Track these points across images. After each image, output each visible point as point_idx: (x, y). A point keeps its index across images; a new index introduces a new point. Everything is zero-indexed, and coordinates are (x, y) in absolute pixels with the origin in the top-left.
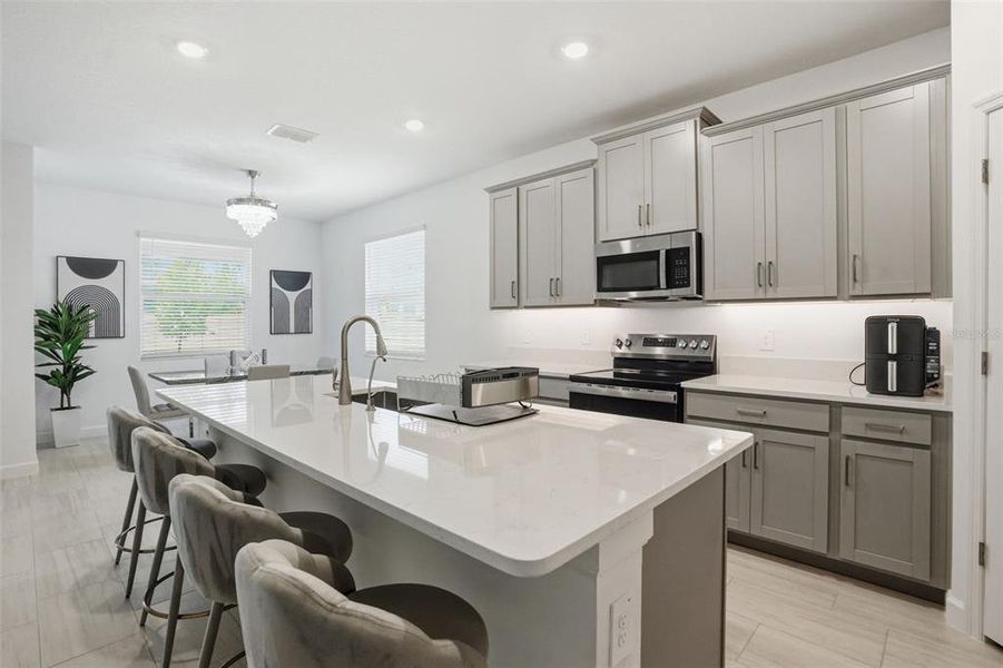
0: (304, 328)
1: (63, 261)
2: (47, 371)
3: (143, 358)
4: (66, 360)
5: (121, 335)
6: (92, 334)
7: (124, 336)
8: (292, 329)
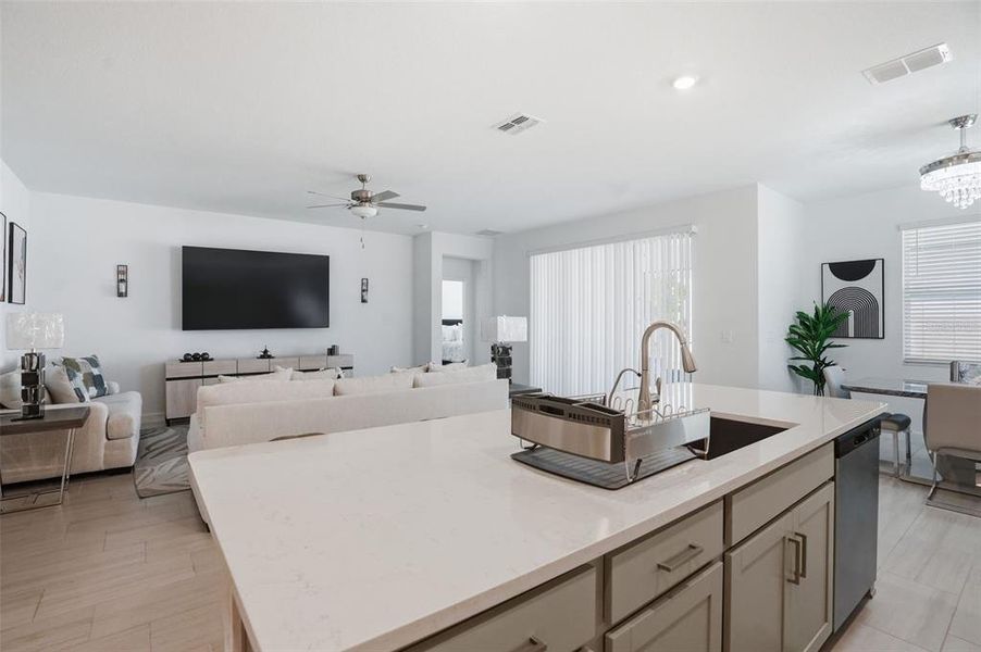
1: (827, 268)
2: (798, 364)
3: (907, 362)
4: (815, 355)
5: (881, 336)
6: (851, 334)
7: (883, 338)
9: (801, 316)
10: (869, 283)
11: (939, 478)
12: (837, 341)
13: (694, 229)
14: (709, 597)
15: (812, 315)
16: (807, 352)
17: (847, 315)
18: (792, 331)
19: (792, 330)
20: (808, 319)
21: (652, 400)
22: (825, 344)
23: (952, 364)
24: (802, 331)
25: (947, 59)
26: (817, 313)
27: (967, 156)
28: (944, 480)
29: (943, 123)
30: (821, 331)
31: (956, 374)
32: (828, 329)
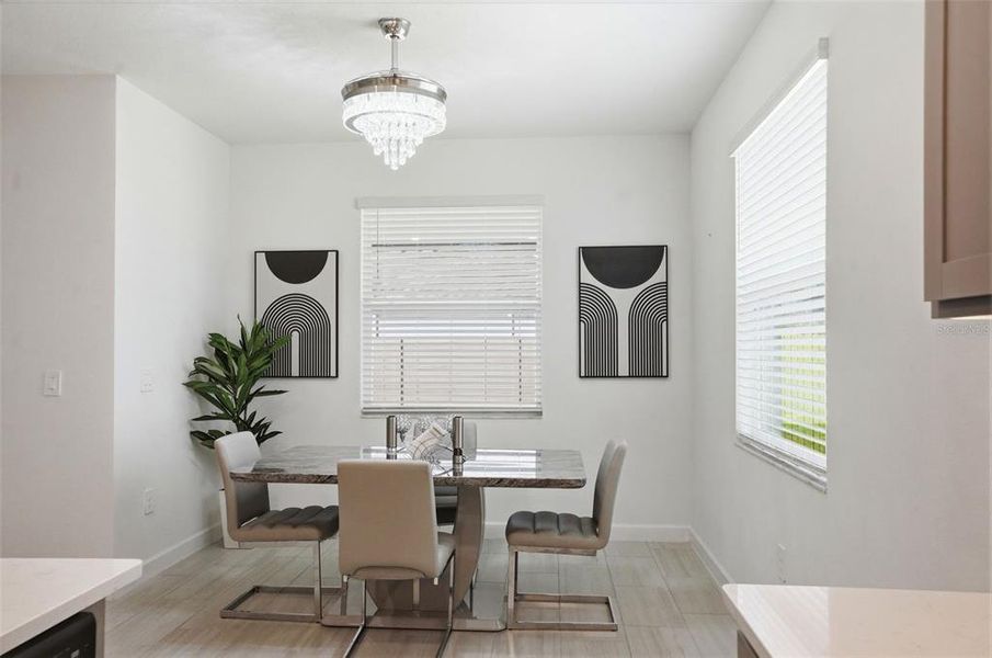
1: (262, 258)
3: (365, 413)
4: (236, 413)
5: (333, 373)
6: (295, 371)
7: (337, 376)
8: (623, 369)
9: (216, 339)
10: (317, 288)
12: (271, 385)
15: (235, 339)
16: (222, 404)
17: (289, 339)
18: (198, 370)
19: (200, 366)
20: (224, 344)
22: (252, 391)
23: (389, 420)
24: (216, 369)
26: (243, 343)
28: (379, 613)
29: (371, 24)
30: (244, 371)
31: (393, 435)
32: (256, 364)
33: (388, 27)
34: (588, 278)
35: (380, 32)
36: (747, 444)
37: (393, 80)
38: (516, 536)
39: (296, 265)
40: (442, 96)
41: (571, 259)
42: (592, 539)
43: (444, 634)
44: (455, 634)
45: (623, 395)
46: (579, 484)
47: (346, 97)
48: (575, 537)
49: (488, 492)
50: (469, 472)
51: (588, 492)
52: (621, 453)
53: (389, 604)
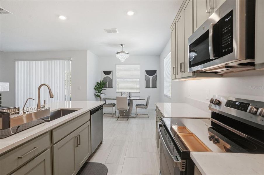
0: (154, 86)
1: (103, 72)
2: (96, 94)
3: (117, 92)
4: (100, 92)
5: (112, 87)
6: (107, 87)
8: (151, 87)
9: (97, 83)
10: (110, 76)
11: (119, 115)
12: (104, 89)
13: (72, 59)
14: (45, 159)
15: (100, 83)
16: (98, 91)
17: (106, 83)
18: (95, 86)
20: (98, 83)
21: (41, 107)
22: (102, 89)
23: (121, 92)
24: (98, 86)
25: (118, 32)
26: (101, 83)
27: (123, 52)
28: (120, 115)
29: (120, 45)
30: (101, 86)
31: (122, 94)
32: (103, 86)
33: (122, 45)
34: (146, 74)
35: (121, 46)
36: (165, 96)
37: (122, 52)
38: (137, 106)
39: (107, 73)
40: (128, 53)
41: (144, 72)
42: (146, 107)
43: (128, 118)
44: (129, 118)
45: (151, 90)
46: (145, 100)
47: (117, 54)
48: (144, 107)
49: (133, 101)
50: (131, 98)
51: (146, 101)
52: (150, 96)
53: (121, 115)
